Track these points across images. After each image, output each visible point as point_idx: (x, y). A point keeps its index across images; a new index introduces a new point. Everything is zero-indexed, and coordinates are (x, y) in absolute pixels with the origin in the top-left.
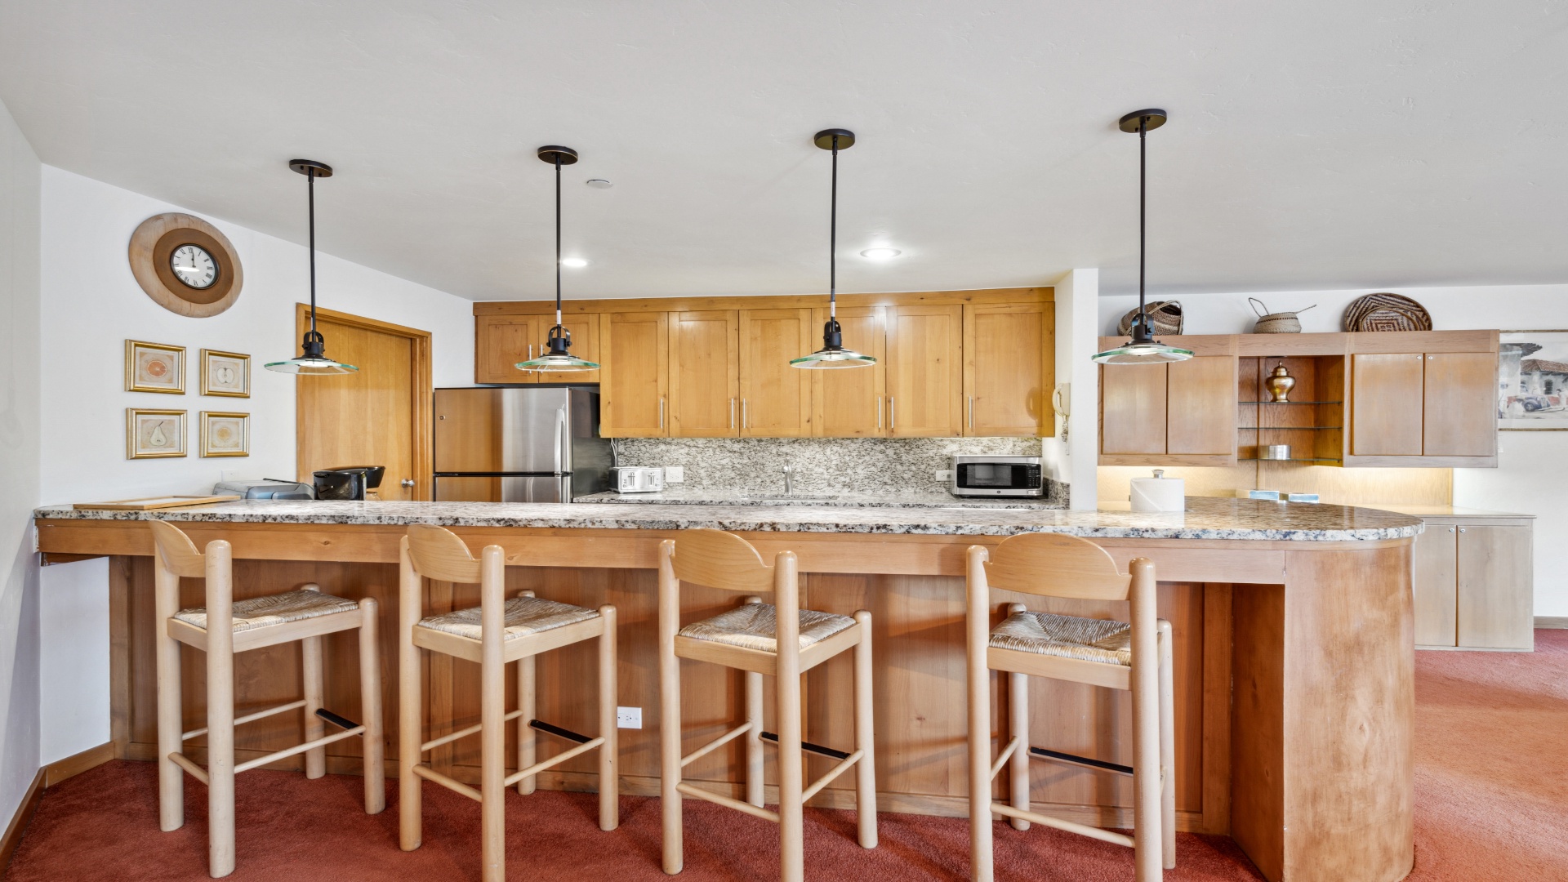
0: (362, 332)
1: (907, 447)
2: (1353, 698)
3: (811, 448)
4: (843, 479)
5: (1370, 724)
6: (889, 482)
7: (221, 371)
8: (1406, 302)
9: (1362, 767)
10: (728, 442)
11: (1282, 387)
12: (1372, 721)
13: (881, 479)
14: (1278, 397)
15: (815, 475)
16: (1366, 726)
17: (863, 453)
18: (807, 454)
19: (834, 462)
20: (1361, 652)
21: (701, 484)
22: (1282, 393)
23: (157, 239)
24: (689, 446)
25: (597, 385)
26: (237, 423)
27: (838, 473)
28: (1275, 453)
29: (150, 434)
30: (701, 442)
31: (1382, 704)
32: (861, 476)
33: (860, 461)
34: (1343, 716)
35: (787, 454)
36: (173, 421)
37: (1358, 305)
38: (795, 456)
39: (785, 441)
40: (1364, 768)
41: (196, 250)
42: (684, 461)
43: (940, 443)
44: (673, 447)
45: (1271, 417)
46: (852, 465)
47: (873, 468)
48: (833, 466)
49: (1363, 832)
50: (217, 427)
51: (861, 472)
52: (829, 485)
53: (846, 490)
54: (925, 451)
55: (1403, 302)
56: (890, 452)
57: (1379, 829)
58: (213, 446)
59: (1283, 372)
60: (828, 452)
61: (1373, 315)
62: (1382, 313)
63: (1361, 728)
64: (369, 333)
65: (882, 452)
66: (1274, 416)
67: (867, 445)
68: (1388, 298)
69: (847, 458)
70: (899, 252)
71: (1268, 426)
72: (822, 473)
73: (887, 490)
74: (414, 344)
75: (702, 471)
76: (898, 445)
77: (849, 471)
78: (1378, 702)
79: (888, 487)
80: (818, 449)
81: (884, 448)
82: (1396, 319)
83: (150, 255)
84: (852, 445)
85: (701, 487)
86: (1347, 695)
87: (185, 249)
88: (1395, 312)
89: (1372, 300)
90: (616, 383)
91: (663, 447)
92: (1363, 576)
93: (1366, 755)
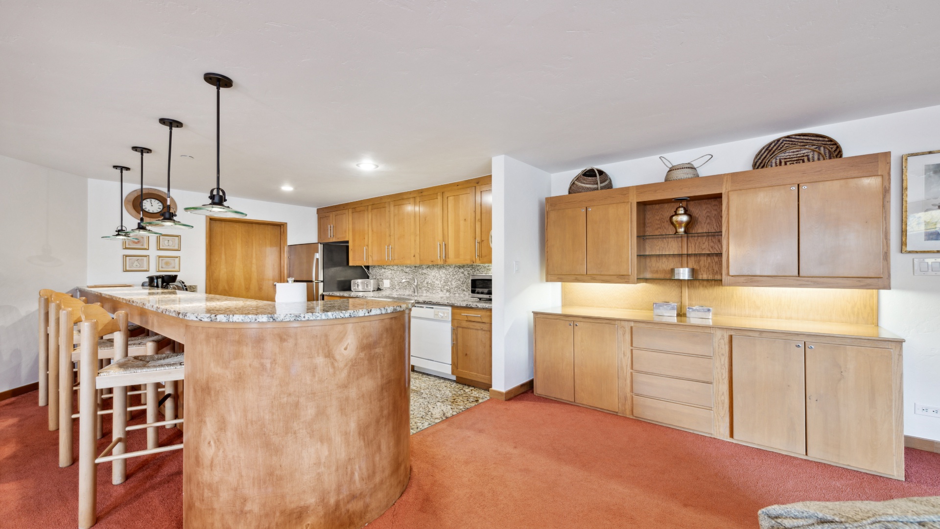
0: (250, 225)
1: (473, 270)
2: (205, 422)
3: (434, 270)
4: (446, 287)
5: (215, 442)
6: (466, 290)
7: (166, 242)
8: (821, 139)
9: (209, 469)
10: (404, 267)
11: (680, 223)
12: (217, 441)
13: (462, 288)
14: (678, 230)
15: (436, 285)
16: (212, 443)
17: (455, 273)
18: (433, 274)
19: (443, 278)
20: (209, 394)
21: (395, 288)
22: (681, 227)
23: (134, 198)
24: (391, 270)
25: (347, 242)
26: (174, 260)
27: (445, 284)
28: (679, 274)
29: (133, 263)
30: (395, 267)
31: (225, 432)
32: (454, 286)
33: (454, 278)
34: (200, 432)
35: (425, 274)
36: (143, 259)
37: (770, 148)
38: (428, 275)
39: (424, 267)
40: (211, 470)
41: (153, 200)
42: (390, 277)
43: (488, 268)
44: (387, 270)
45: (693, 246)
46: (450, 280)
47: (459, 282)
48: (443, 281)
49: (211, 512)
50: (164, 261)
51: (454, 284)
52: (441, 291)
53: (448, 293)
54: (481, 272)
55: (818, 138)
56: (466, 273)
57: (223, 515)
58: (162, 267)
59: (681, 211)
60: (441, 273)
61: (783, 155)
62: (793, 152)
63: (209, 443)
64: (254, 225)
65: (463, 273)
66: (695, 246)
67: (457, 269)
68: (802, 137)
69: (448, 276)
70: (377, 166)
71: (690, 252)
72: (438, 284)
73: (465, 295)
74: (280, 228)
75: (395, 282)
76: (469, 269)
77: (449, 283)
78: (221, 429)
79: (465, 292)
80: (437, 272)
81: (463, 271)
82: (807, 156)
83: (131, 204)
84: (450, 269)
85: (395, 290)
86: (202, 420)
87: (148, 200)
88: (806, 149)
89: (785, 142)
90: (354, 240)
91: (383, 270)
92: (211, 345)
93: (212, 462)
